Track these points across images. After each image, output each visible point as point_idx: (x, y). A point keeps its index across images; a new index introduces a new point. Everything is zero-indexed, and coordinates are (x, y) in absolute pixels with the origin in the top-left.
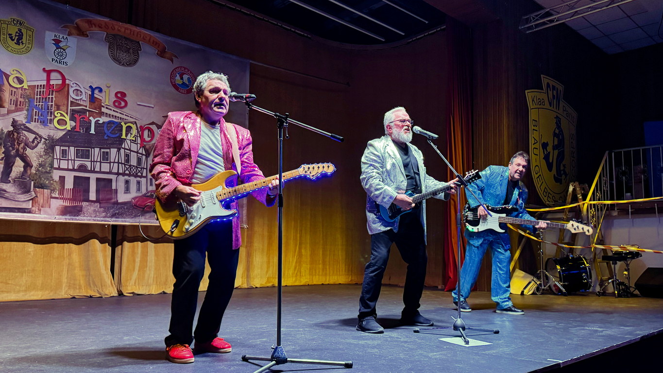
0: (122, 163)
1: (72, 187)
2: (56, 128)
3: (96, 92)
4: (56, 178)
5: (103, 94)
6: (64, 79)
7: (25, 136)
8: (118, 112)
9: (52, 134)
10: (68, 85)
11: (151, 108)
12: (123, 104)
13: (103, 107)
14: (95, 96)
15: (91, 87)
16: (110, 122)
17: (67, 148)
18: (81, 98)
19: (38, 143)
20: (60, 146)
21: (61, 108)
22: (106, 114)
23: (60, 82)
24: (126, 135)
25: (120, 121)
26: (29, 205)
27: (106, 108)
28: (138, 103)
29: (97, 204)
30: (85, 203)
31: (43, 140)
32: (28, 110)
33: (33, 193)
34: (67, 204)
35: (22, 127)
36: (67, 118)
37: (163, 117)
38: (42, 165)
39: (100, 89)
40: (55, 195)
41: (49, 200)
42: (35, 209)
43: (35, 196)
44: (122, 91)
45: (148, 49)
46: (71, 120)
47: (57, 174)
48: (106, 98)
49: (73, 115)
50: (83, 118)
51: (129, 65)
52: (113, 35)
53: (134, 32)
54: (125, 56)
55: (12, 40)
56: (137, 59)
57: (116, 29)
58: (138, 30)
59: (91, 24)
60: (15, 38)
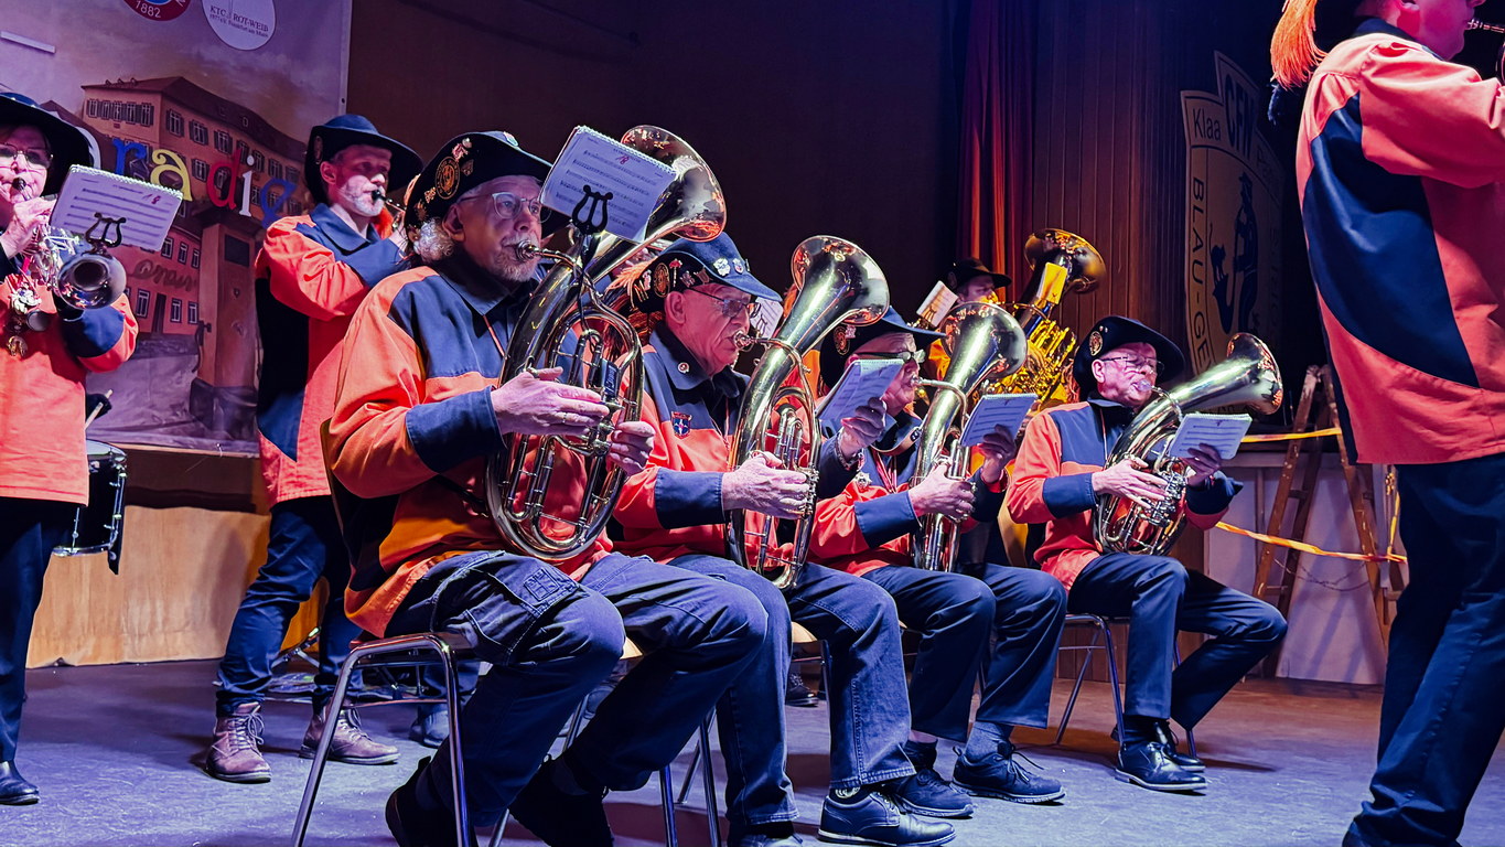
11: (47, 56)
37: (83, 87)
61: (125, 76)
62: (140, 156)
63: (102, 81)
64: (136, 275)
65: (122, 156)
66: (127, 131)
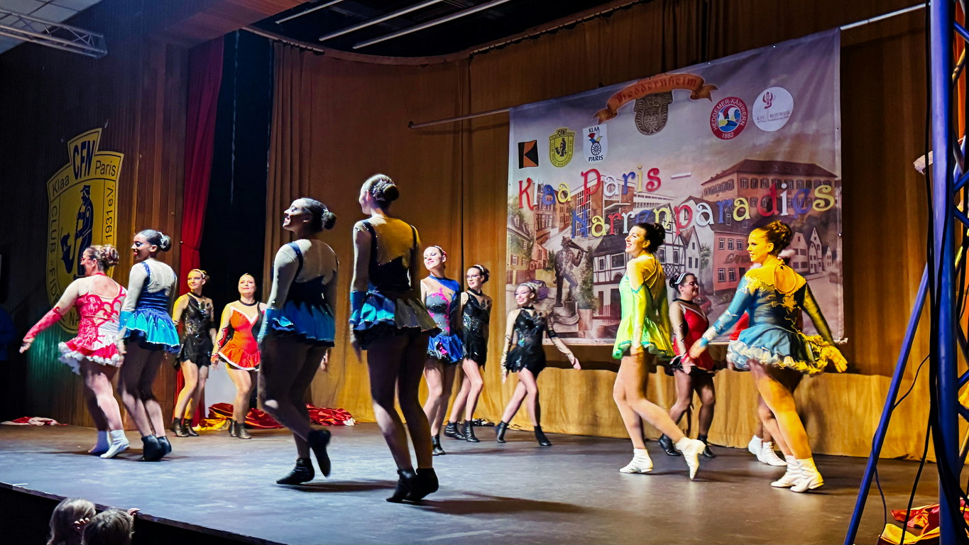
1: (609, 303)
2: (594, 236)
3: (629, 179)
4: (596, 295)
5: (635, 180)
6: (599, 176)
7: (572, 253)
8: (650, 197)
9: (590, 245)
11: (689, 178)
12: (656, 183)
13: (635, 195)
14: (629, 185)
15: (624, 175)
16: (642, 214)
17: (603, 258)
18: (613, 193)
19: (581, 257)
20: (598, 257)
21: (599, 211)
22: (638, 203)
23: (595, 182)
25: (651, 208)
26: (575, 329)
27: (639, 196)
28: (673, 176)
31: (585, 253)
32: (572, 225)
33: (577, 314)
34: (606, 323)
35: (570, 244)
36: (602, 223)
37: (702, 185)
38: (584, 282)
39: (633, 174)
40: (596, 315)
41: (591, 321)
42: (581, 333)
43: (580, 318)
44: (655, 167)
45: (680, 95)
46: (606, 223)
47: (596, 290)
48: (639, 184)
49: (607, 216)
50: (616, 216)
51: (657, 130)
52: (643, 99)
53: (665, 81)
54: (652, 121)
55: (558, 153)
56: (667, 117)
57: (647, 88)
58: (669, 76)
59: (621, 98)
60: (560, 150)
61: (719, 171)
62: (729, 205)
63: (709, 179)
64: (726, 262)
65: (721, 209)
66: (722, 196)
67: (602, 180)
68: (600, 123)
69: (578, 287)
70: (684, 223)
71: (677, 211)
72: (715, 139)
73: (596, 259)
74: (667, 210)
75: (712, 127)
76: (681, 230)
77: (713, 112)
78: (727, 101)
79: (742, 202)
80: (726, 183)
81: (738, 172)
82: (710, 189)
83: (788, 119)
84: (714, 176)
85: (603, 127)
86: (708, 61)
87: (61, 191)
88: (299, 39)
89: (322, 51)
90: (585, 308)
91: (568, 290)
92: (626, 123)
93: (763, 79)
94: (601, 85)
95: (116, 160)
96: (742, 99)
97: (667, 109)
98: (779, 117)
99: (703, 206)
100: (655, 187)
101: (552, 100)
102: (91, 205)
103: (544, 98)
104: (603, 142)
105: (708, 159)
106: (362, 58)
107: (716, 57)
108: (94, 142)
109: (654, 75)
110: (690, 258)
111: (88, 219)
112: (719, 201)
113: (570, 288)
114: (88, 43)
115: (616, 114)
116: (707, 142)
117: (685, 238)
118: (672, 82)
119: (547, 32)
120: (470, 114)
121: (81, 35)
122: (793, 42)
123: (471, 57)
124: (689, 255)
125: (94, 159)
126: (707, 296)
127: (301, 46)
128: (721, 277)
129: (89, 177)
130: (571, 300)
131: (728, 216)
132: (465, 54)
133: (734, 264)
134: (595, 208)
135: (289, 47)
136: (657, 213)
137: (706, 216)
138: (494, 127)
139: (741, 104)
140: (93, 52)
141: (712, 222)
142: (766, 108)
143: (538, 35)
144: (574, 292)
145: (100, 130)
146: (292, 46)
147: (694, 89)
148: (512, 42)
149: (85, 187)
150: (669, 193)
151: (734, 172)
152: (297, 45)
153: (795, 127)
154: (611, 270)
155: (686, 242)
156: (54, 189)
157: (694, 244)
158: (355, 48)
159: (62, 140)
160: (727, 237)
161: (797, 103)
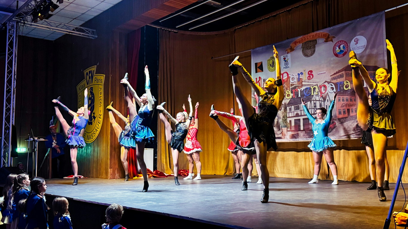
0: (313, 108)
1: (294, 125)
2: (287, 99)
3: (300, 75)
4: (288, 122)
5: (303, 76)
6: (288, 75)
8: (309, 82)
9: (285, 102)
10: (290, 77)
11: (325, 74)
12: (311, 76)
13: (303, 82)
14: (300, 77)
15: (298, 74)
16: (306, 89)
17: (291, 107)
18: (294, 81)
20: (289, 106)
21: (288, 88)
22: (304, 85)
23: (287, 77)
24: (313, 93)
25: (310, 86)
26: (281, 135)
27: (305, 82)
28: (318, 73)
29: (304, 132)
30: (299, 132)
31: (283, 105)
34: (293, 133)
36: (290, 93)
37: (330, 76)
38: (284, 117)
39: (302, 73)
40: (289, 130)
41: (287, 132)
42: (283, 137)
43: (282, 131)
44: (311, 70)
45: (320, 41)
46: (291, 93)
47: (288, 120)
48: (304, 77)
49: (292, 90)
50: (296, 90)
51: (311, 55)
52: (305, 43)
53: (314, 36)
54: (309, 52)
55: (271, 66)
56: (315, 50)
57: (306, 39)
58: (315, 34)
59: (296, 43)
60: (272, 65)
61: (337, 70)
62: (342, 84)
63: (333, 73)
64: (342, 107)
65: (339, 85)
66: (339, 80)
67: (289, 76)
68: (287, 54)
69: (281, 119)
70: (323, 92)
71: (321, 87)
72: (335, 58)
73: (288, 108)
74: (316, 87)
75: (334, 53)
76: (322, 95)
77: (334, 47)
78: (340, 42)
79: (347, 82)
80: (340, 75)
81: (345, 70)
82: (334, 78)
83: (364, 49)
84: (335, 72)
85: (289, 55)
86: (331, 26)
87: (82, 90)
88: (168, 28)
89: (177, 31)
90: (284, 127)
91: (277, 120)
92: (299, 53)
93: (354, 32)
94: (288, 39)
95: (102, 77)
96: (346, 41)
97: (315, 46)
98: (361, 47)
99: (331, 84)
100: (311, 78)
101: (268, 45)
102: (93, 94)
103: (265, 45)
104: (289, 61)
105: (333, 66)
106: (193, 33)
107: (334, 25)
108: (94, 71)
109: (309, 33)
110: (327, 106)
111: (92, 100)
112: (337, 82)
113: (278, 119)
114: (90, 33)
115: (294, 50)
116: (332, 59)
117: (324, 98)
118: (316, 36)
119: (265, 19)
120: (235, 52)
121: (87, 30)
122: (366, 18)
123: (235, 30)
124: (326, 104)
125: (94, 77)
126: (334, 121)
127: (169, 30)
128: (340, 113)
129: (92, 84)
130: (278, 124)
131: (342, 88)
132: (232, 29)
133: (345, 107)
134: (287, 87)
135: (165, 30)
136: (312, 88)
137: (333, 89)
138: (245, 57)
139: (345, 43)
140: (92, 37)
141: (335, 91)
142: (356, 44)
143: (262, 20)
144: (279, 121)
145: (96, 66)
146: (166, 30)
147: (326, 38)
148: (251, 23)
149: (91, 88)
150: (317, 80)
151: (343, 71)
152: (167, 30)
153: (368, 51)
154: (294, 112)
155: (324, 99)
156: (79, 89)
157: (328, 100)
158: (189, 29)
159: (82, 70)
160: (341, 97)
161: (368, 42)
